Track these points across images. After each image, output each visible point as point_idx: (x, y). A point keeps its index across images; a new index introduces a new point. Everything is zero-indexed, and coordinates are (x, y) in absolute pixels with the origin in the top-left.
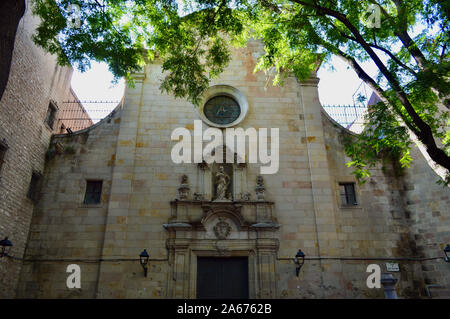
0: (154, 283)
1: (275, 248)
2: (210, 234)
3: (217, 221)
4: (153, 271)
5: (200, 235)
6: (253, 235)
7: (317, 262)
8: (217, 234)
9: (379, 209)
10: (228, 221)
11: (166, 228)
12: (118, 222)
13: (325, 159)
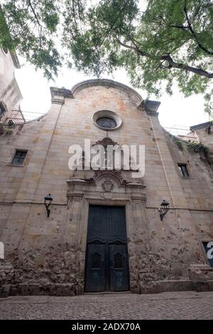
0: (54, 223)
1: (144, 200)
2: (99, 188)
3: (104, 180)
4: (55, 213)
5: (92, 189)
6: (129, 191)
7: (173, 211)
8: (104, 188)
9: (204, 179)
10: (112, 180)
11: (68, 182)
12: (33, 176)
13: (168, 150)
